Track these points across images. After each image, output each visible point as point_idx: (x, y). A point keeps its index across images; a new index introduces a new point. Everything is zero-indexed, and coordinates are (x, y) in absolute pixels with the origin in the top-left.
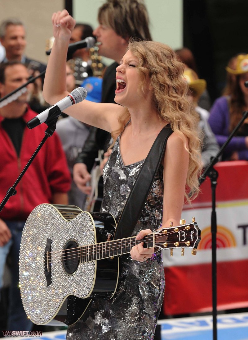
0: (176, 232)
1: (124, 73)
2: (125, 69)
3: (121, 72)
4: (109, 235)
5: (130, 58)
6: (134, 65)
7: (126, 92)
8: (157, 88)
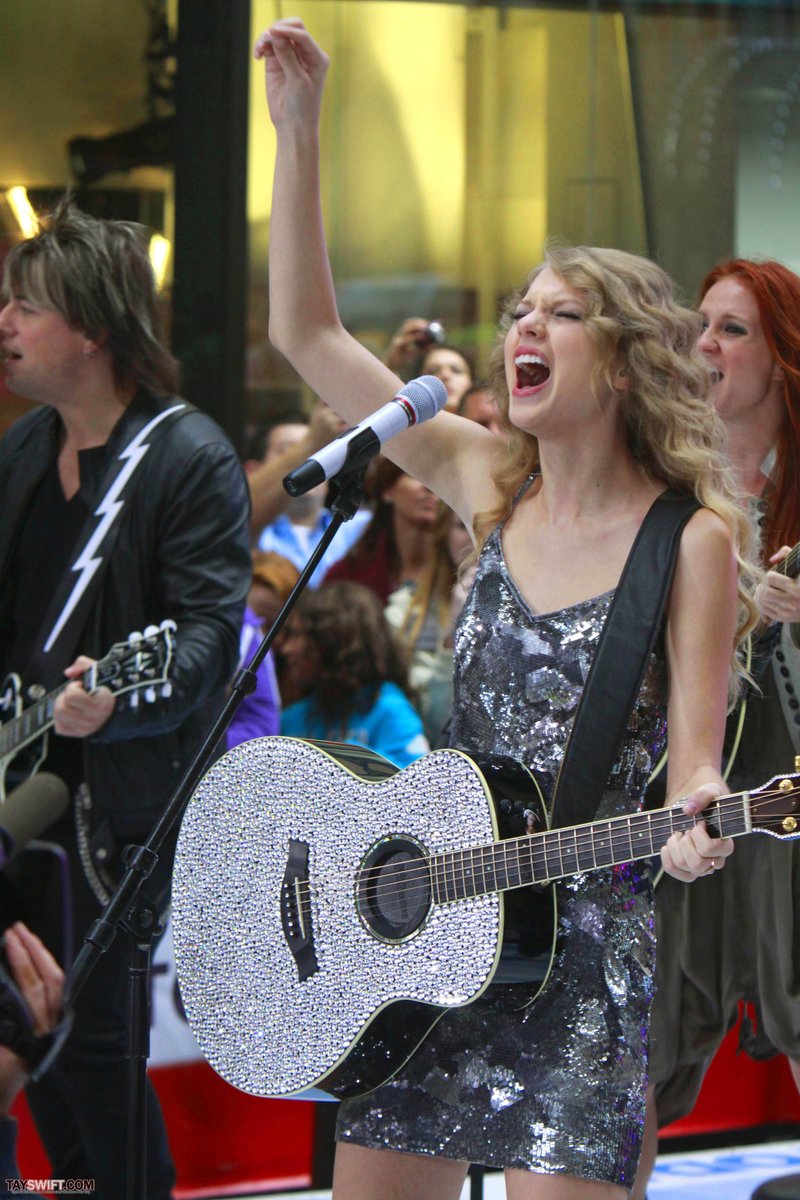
1: (544, 337)
2: (544, 326)
3: (533, 334)
4: (530, 817)
5: (557, 294)
6: (575, 313)
7: (549, 393)
8: (646, 377)
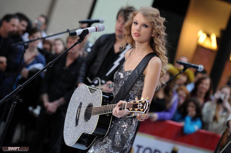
0: (137, 103)
